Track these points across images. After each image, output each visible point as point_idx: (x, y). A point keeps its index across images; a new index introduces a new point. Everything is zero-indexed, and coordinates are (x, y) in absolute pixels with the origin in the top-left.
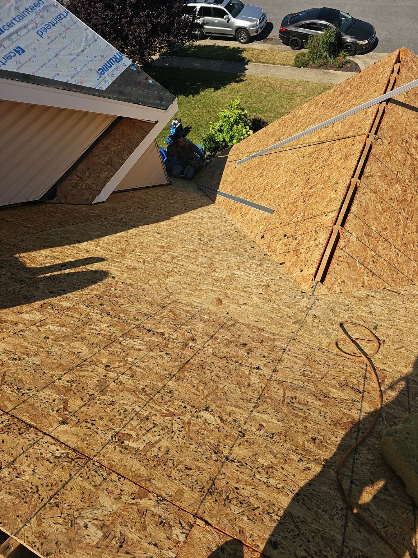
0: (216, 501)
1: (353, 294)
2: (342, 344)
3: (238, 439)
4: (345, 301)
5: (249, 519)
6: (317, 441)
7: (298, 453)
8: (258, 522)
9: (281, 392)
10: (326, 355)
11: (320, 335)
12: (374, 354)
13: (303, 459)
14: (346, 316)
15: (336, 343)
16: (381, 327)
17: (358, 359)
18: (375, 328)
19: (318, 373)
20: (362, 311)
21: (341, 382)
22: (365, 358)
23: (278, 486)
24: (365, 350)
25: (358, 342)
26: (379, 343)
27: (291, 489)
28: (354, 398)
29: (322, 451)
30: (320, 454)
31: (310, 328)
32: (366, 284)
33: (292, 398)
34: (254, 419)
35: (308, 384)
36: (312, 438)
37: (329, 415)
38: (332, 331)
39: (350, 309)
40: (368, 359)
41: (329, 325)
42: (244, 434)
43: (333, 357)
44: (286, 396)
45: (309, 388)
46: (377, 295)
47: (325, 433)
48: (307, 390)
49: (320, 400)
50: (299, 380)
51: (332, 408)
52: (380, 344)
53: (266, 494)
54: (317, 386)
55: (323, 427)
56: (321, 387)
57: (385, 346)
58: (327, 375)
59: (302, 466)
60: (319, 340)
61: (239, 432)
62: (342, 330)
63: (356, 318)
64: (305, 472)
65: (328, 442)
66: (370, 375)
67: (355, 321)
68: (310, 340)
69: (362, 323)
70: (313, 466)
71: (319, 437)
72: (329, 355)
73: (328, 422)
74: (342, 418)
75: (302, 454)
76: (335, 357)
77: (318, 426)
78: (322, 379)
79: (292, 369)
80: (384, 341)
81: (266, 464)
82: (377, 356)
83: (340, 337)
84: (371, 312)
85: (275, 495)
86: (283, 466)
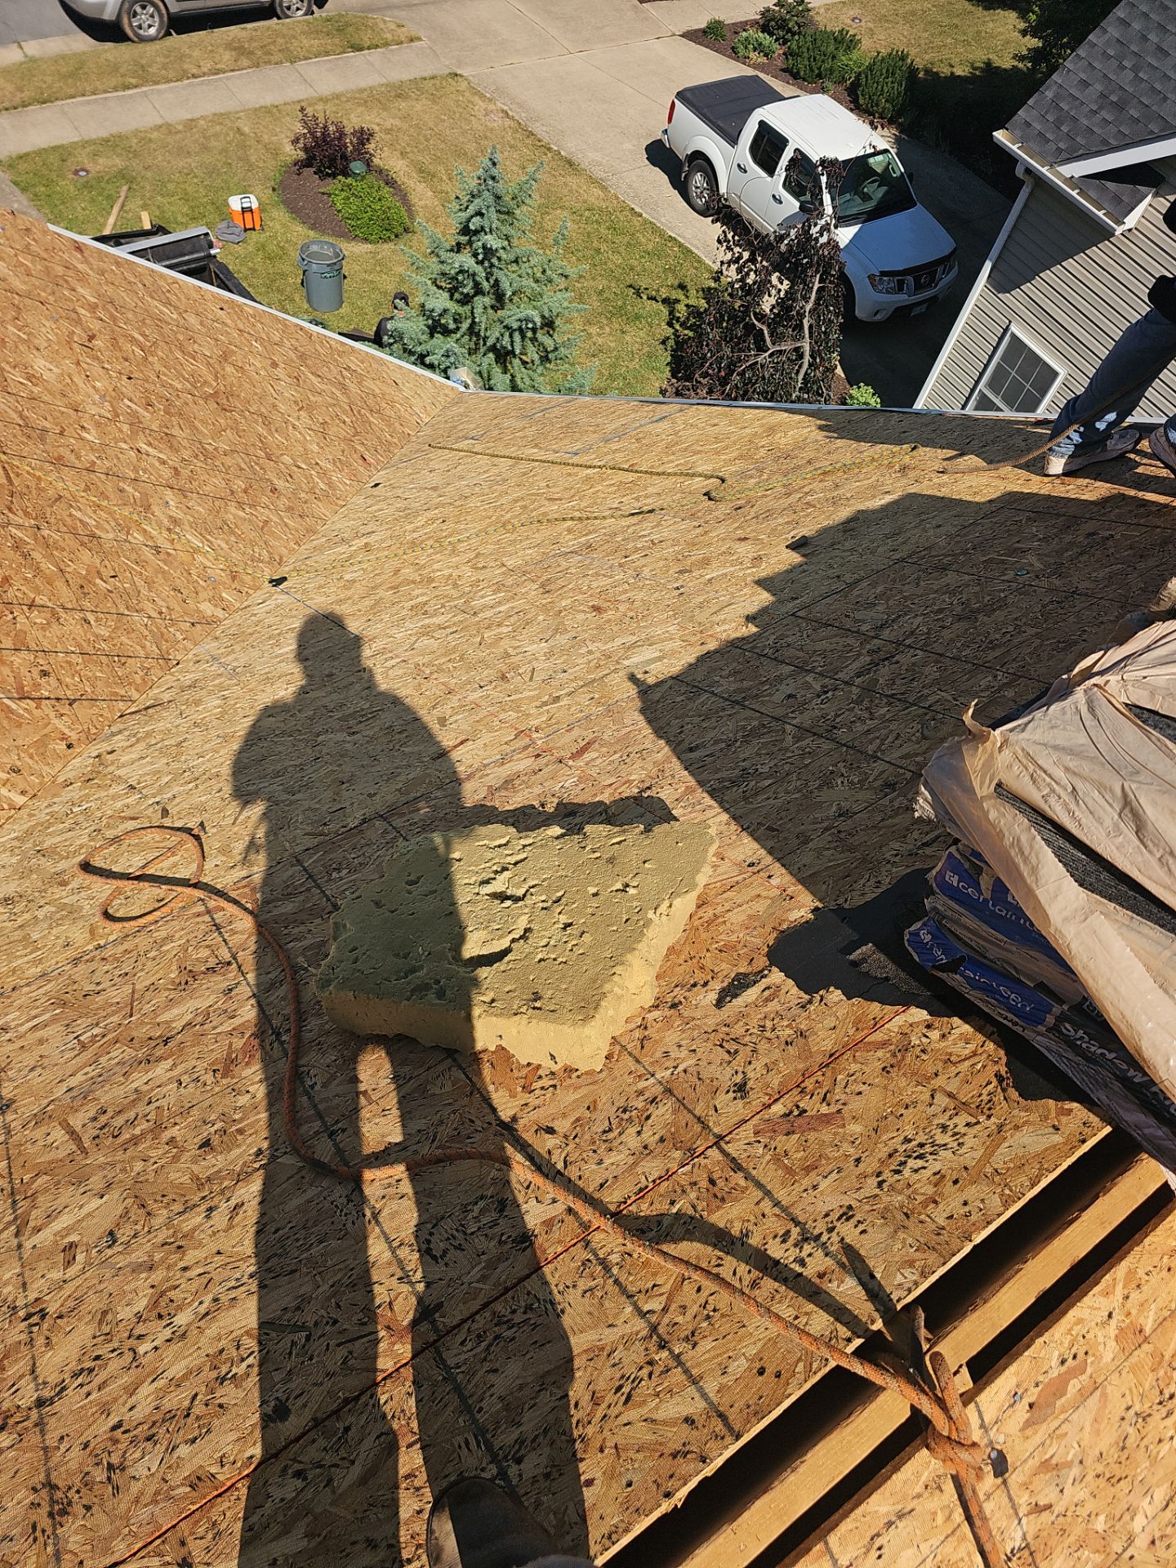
0: (88, 1508)
1: (61, 779)
2: (121, 904)
3: (34, 1335)
4: (56, 808)
5: (193, 1441)
6: (215, 1140)
7: (195, 1206)
8: (216, 1422)
9: (59, 1135)
10: (103, 959)
11: (54, 932)
12: (201, 868)
13: (212, 1204)
14: (85, 840)
15: (107, 915)
16: (174, 803)
17: (177, 905)
18: (165, 813)
19: (114, 1013)
20: (112, 801)
21: (177, 981)
22: (188, 891)
23: (202, 1309)
24: (177, 876)
25: (150, 871)
26: (193, 835)
27: (233, 1283)
28: (224, 985)
29: (239, 1146)
30: (240, 1156)
31: (18, 935)
32: (73, 736)
33: (95, 1119)
34: (39, 1253)
35: (108, 1057)
36: (200, 1148)
37: (201, 1065)
38: (76, 897)
39: (81, 818)
40: (195, 886)
41: (58, 892)
42: (42, 1310)
43: (121, 949)
44: (78, 1129)
45: (116, 1060)
46: (119, 741)
47: (220, 1109)
48: (117, 1069)
49: (159, 1060)
50: (81, 1068)
51: (197, 1049)
52: (197, 838)
53: (191, 1355)
54: (132, 1040)
55: (207, 1103)
56: (141, 1033)
57: (211, 831)
58: (136, 996)
59: (220, 1219)
60: (60, 941)
61: (25, 1319)
62: (95, 878)
63: (108, 826)
64: (237, 1220)
65: (237, 1117)
66: (222, 913)
67: (110, 834)
68: (38, 962)
69: (131, 825)
70: (243, 1191)
71: (212, 1130)
72: (107, 953)
73: (209, 1083)
74: (231, 1044)
75: (203, 1198)
76: (126, 946)
77: (194, 1111)
78: (131, 1016)
79: (46, 1061)
80: (202, 824)
81: (141, 1304)
82: (209, 865)
83: (105, 895)
84: (132, 787)
85: (211, 1332)
86: (182, 1264)
